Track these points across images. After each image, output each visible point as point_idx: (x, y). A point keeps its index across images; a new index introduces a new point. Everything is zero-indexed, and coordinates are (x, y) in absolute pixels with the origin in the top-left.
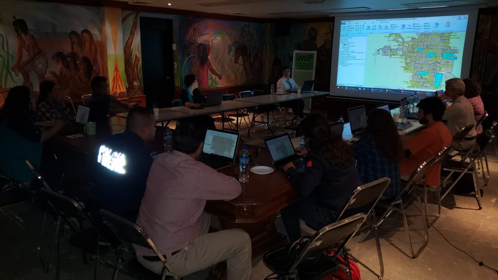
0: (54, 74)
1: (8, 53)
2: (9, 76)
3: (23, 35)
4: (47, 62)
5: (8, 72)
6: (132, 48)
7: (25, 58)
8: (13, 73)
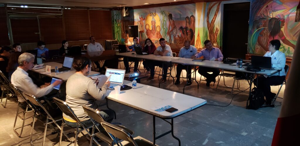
0: (179, 36)
1: (166, 27)
2: (166, 36)
3: (171, 20)
4: (177, 31)
5: (166, 35)
6: (215, 24)
7: (171, 29)
8: (167, 35)
